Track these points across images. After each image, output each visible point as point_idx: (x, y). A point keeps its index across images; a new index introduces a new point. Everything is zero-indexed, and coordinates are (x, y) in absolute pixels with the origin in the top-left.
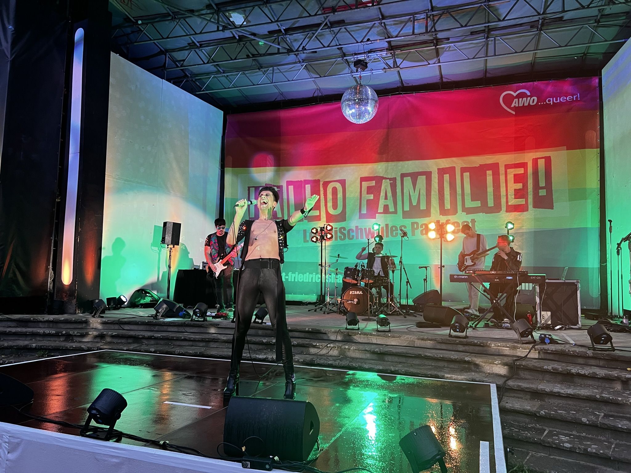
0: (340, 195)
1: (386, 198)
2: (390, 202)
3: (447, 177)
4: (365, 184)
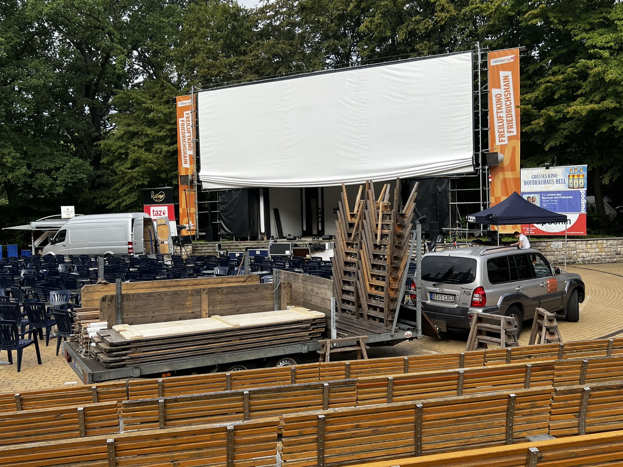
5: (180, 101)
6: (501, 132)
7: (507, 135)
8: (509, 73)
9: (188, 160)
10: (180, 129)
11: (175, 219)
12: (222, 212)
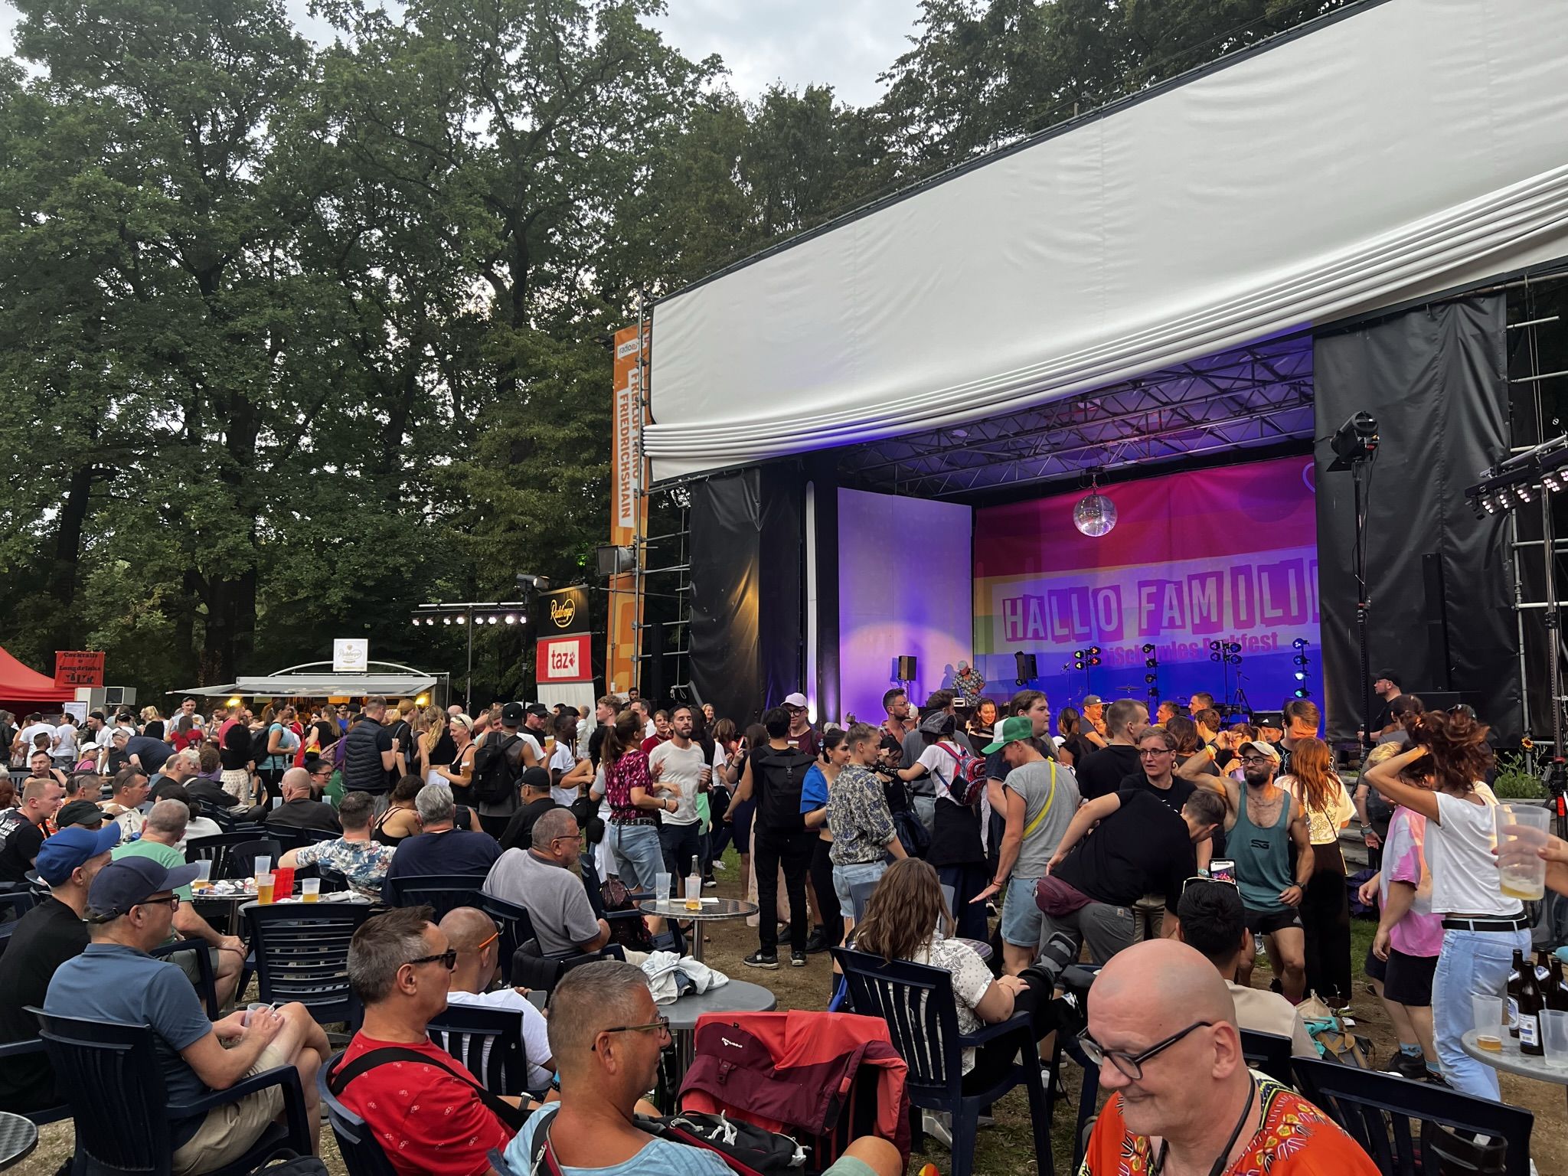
0: (1114, 605)
1: (1171, 607)
2: (1176, 614)
3: (1241, 579)
4: (1146, 591)
5: (623, 342)
9: (632, 506)
10: (619, 419)
11: (594, 676)
12: (694, 654)
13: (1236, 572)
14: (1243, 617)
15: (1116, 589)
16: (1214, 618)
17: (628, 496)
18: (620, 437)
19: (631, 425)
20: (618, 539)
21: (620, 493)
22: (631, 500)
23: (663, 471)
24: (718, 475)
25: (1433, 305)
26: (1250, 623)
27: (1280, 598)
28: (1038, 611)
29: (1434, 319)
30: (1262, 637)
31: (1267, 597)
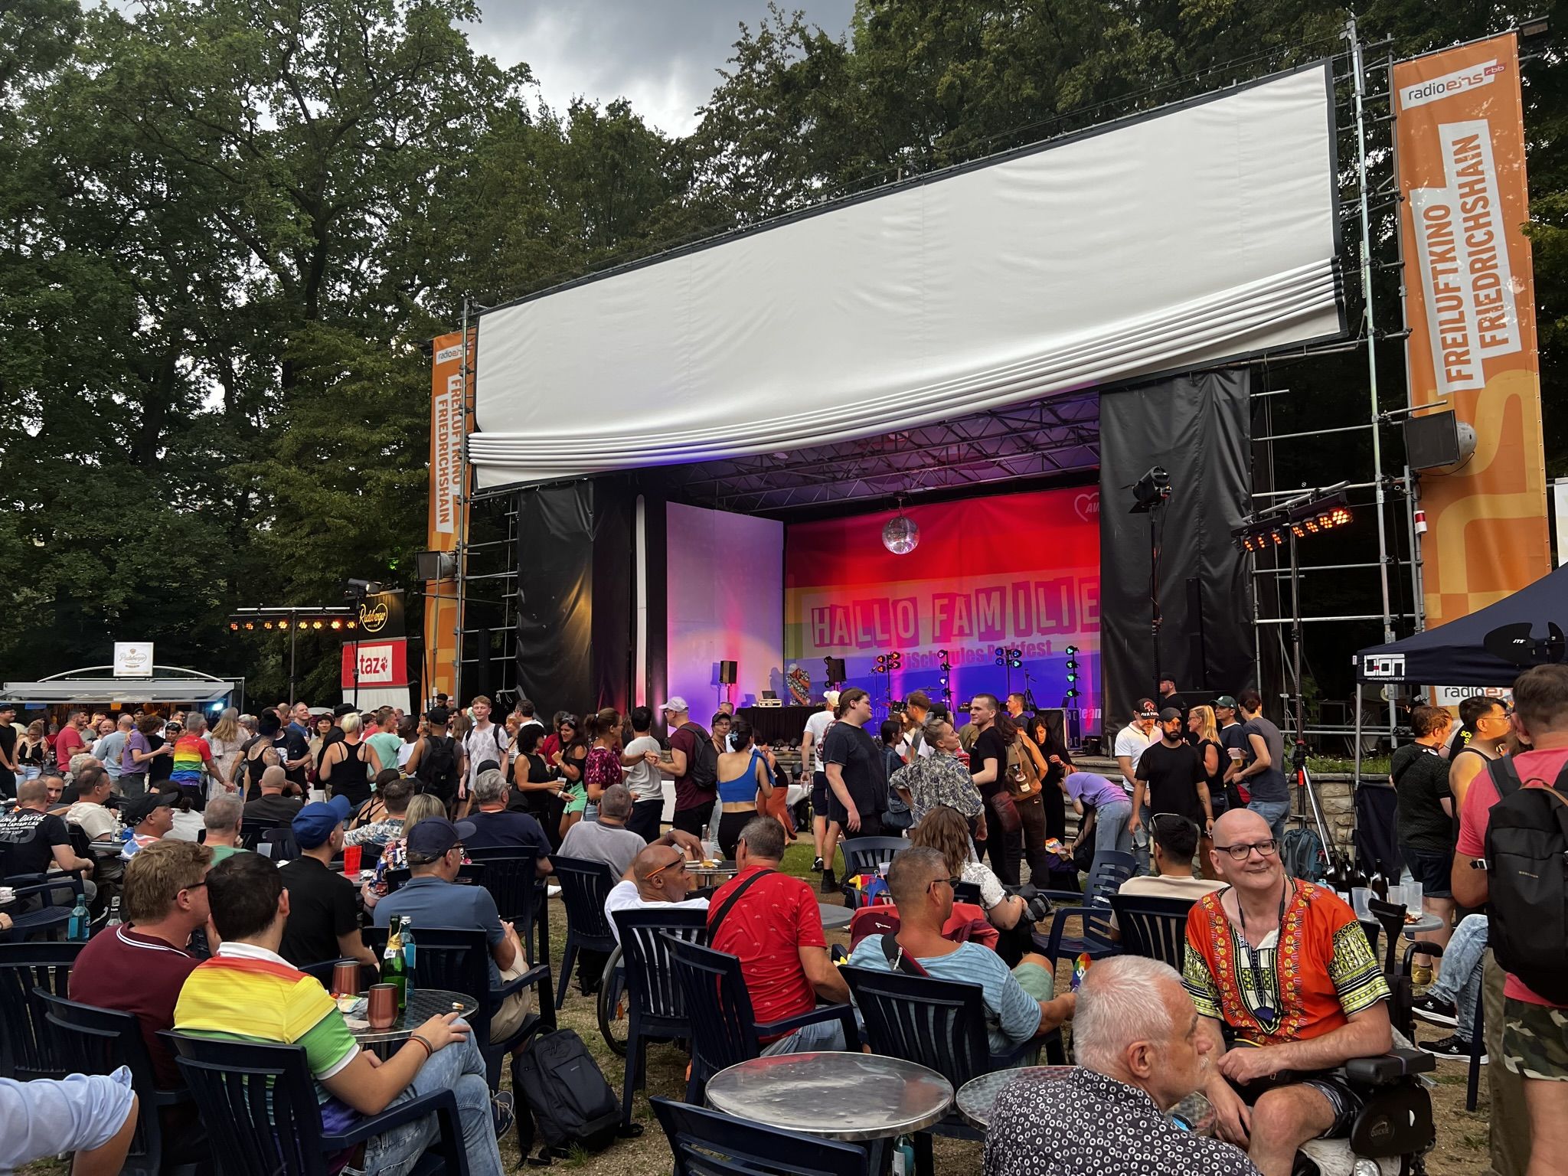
0: (911, 615)
1: (961, 618)
2: (965, 623)
3: (1021, 593)
4: (939, 602)
5: (442, 348)
6: (1455, 343)
7: (1478, 355)
8: (1479, 128)
9: (451, 512)
10: (437, 424)
11: (409, 681)
12: (522, 659)
13: (1016, 587)
14: (1022, 626)
15: (913, 601)
16: (998, 627)
17: (447, 502)
18: (438, 442)
19: (451, 430)
20: (435, 545)
21: (438, 498)
22: (450, 506)
23: (487, 479)
24: (550, 485)
25: (1195, 373)
26: (1028, 632)
27: (1054, 612)
28: (843, 620)
29: (1195, 385)
30: (1039, 644)
31: (1043, 609)
